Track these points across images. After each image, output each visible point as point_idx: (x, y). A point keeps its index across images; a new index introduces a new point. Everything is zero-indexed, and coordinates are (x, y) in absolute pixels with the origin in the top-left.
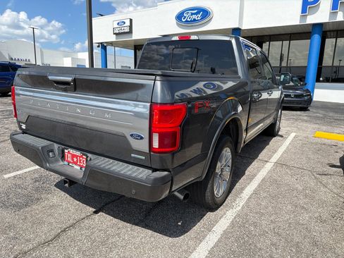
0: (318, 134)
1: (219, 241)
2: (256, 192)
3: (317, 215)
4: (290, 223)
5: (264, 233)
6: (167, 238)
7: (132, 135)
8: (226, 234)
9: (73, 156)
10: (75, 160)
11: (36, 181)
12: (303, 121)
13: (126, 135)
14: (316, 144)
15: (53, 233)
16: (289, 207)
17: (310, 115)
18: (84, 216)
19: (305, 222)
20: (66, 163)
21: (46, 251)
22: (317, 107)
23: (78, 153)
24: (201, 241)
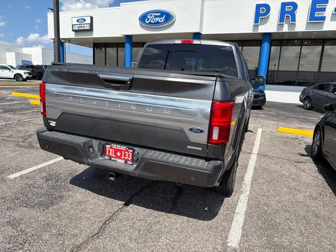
0: (281, 129)
1: (245, 220)
2: (254, 179)
3: (308, 194)
4: (292, 202)
5: (276, 212)
6: (202, 221)
7: (191, 130)
8: (248, 215)
9: (116, 151)
10: (119, 154)
11: (47, 180)
12: (262, 118)
13: (185, 129)
14: (282, 137)
15: (97, 226)
16: (285, 190)
17: (266, 112)
18: (117, 209)
19: (302, 200)
20: (106, 157)
21: (99, 243)
22: (268, 107)
23: (123, 148)
24: (231, 222)
